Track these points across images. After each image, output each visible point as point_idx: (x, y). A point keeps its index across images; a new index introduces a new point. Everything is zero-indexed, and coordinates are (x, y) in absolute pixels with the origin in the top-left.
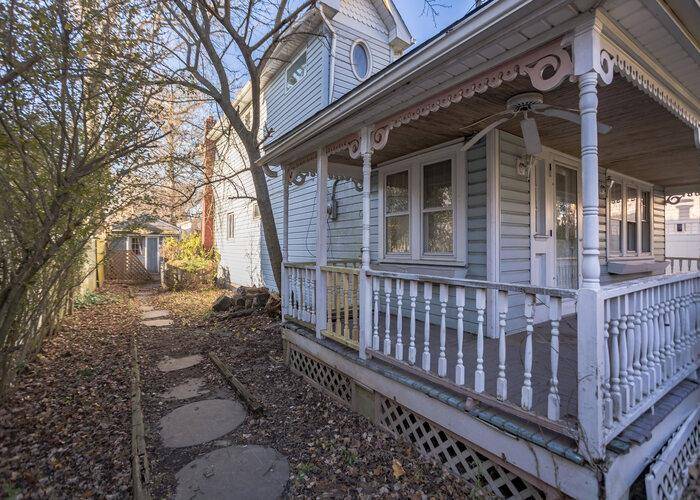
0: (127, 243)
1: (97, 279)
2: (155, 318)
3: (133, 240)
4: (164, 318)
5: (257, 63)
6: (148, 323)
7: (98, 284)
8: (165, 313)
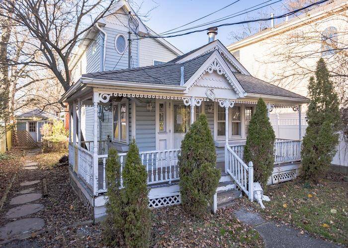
0: (27, 125)
1: (7, 146)
2: (30, 166)
3: (30, 123)
4: (34, 166)
5: (64, 55)
6: (26, 168)
7: (7, 149)
8: (35, 164)
